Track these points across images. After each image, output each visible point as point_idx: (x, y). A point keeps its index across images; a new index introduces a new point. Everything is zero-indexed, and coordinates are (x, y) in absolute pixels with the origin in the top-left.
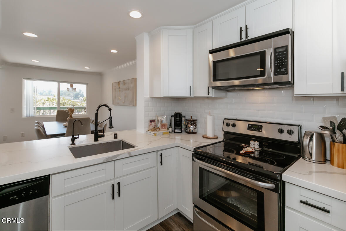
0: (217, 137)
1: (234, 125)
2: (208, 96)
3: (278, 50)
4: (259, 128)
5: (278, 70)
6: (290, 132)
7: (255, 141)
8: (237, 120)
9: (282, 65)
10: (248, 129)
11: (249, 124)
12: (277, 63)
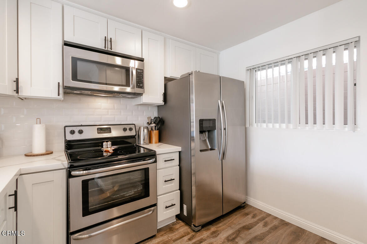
0: (51, 152)
1: (81, 132)
2: (59, 97)
3: (138, 71)
4: (109, 130)
5: (139, 84)
6: (131, 129)
7: (107, 142)
8: (81, 126)
9: (141, 82)
10: (98, 133)
11: (98, 129)
12: (138, 80)
